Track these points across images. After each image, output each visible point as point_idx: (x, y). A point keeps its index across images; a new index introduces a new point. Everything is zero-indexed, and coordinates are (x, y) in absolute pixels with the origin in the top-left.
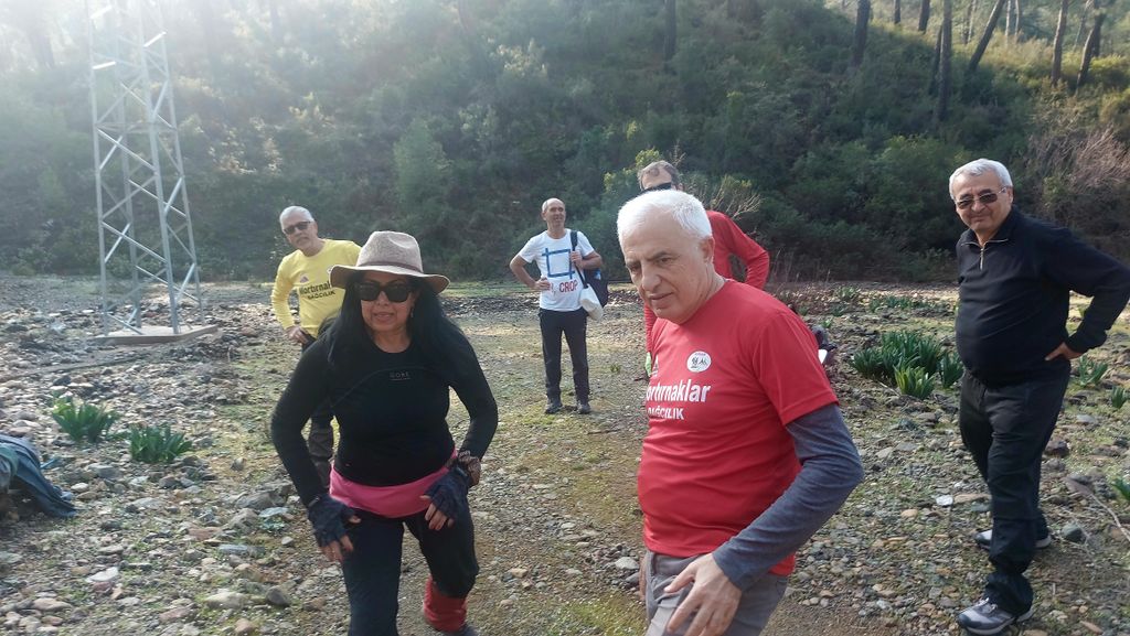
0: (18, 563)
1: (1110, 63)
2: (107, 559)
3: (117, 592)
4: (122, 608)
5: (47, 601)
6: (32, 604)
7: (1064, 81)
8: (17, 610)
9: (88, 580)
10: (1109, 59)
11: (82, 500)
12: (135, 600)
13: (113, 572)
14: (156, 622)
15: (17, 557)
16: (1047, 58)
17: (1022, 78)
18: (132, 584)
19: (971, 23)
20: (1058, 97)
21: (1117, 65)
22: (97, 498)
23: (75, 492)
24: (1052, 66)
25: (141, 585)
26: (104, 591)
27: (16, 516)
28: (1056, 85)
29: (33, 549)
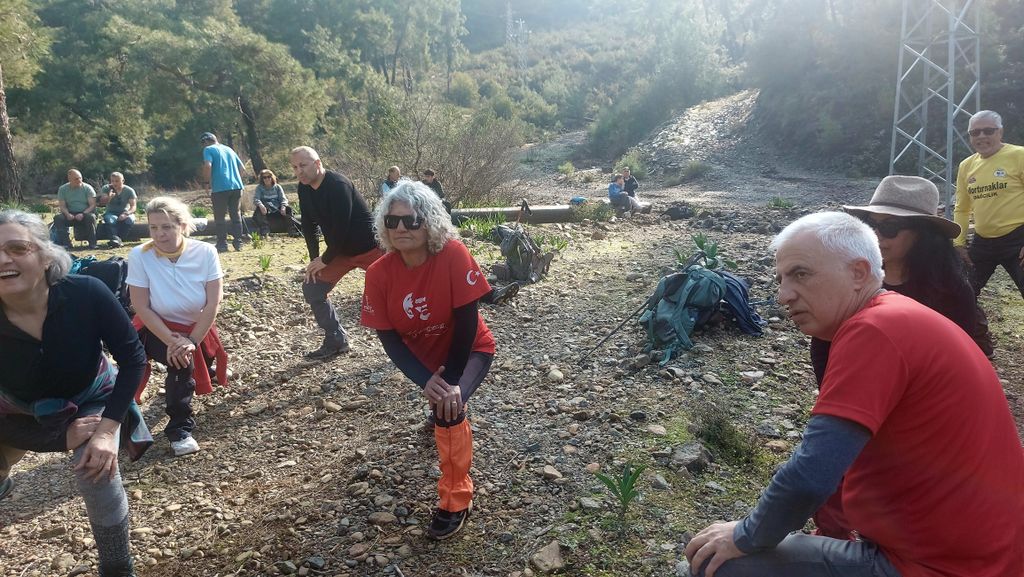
0: (709, 352)
2: (761, 365)
3: (755, 386)
4: (753, 396)
5: (712, 377)
6: (701, 376)
8: (693, 377)
9: (741, 374)
11: (772, 328)
12: (764, 395)
13: (760, 373)
14: (768, 411)
15: (710, 349)
18: (768, 385)
22: (784, 330)
23: (770, 322)
25: (774, 387)
26: (749, 383)
27: (723, 326)
29: (721, 347)
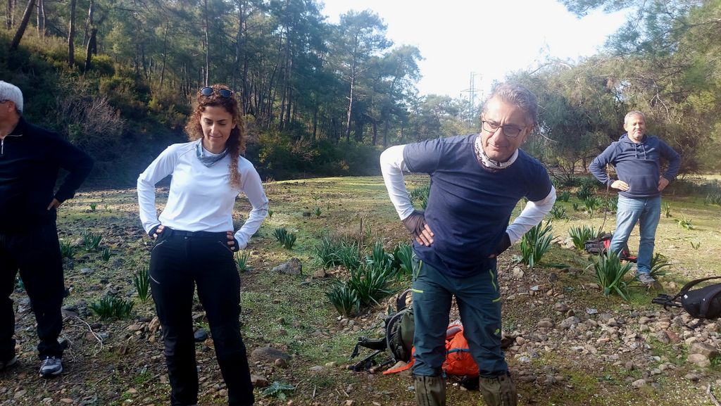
1: (103, 59)
7: (76, 66)
10: (102, 57)
16: (64, 49)
17: (49, 59)
19: (12, 17)
20: (73, 75)
21: (107, 61)
24: (68, 55)
28: (71, 67)
